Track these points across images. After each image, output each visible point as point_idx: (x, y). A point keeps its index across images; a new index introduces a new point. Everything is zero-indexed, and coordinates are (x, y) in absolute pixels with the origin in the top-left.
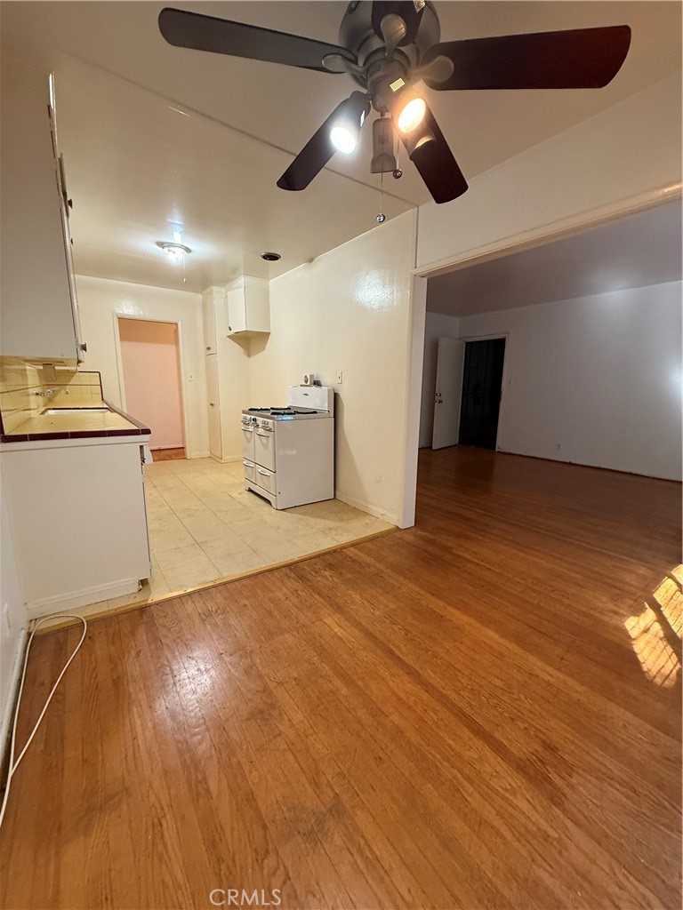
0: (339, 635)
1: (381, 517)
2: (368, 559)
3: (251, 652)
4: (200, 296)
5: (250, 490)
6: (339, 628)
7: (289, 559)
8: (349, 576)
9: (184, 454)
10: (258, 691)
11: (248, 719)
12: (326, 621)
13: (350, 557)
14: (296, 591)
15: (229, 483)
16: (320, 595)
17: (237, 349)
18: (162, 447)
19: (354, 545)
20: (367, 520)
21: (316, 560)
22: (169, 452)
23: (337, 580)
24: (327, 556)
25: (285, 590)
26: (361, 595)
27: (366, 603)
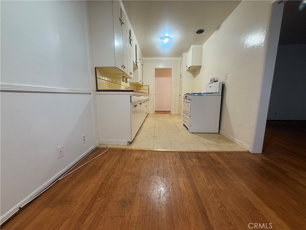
0: (181, 188)
1: (240, 145)
2: (220, 161)
3: (141, 177)
4: (180, 58)
5: (184, 125)
6: (183, 185)
7: (182, 150)
8: (206, 165)
9: (170, 113)
10: (131, 193)
11: (119, 202)
12: (179, 179)
13: (211, 157)
14: (175, 162)
15: (179, 122)
16: (185, 167)
17: (190, 75)
18: (166, 110)
19: (217, 153)
20: (231, 145)
21: (193, 153)
22: (167, 112)
23: (197, 164)
24: (199, 154)
25: (171, 160)
26: (205, 175)
27: (206, 180)
